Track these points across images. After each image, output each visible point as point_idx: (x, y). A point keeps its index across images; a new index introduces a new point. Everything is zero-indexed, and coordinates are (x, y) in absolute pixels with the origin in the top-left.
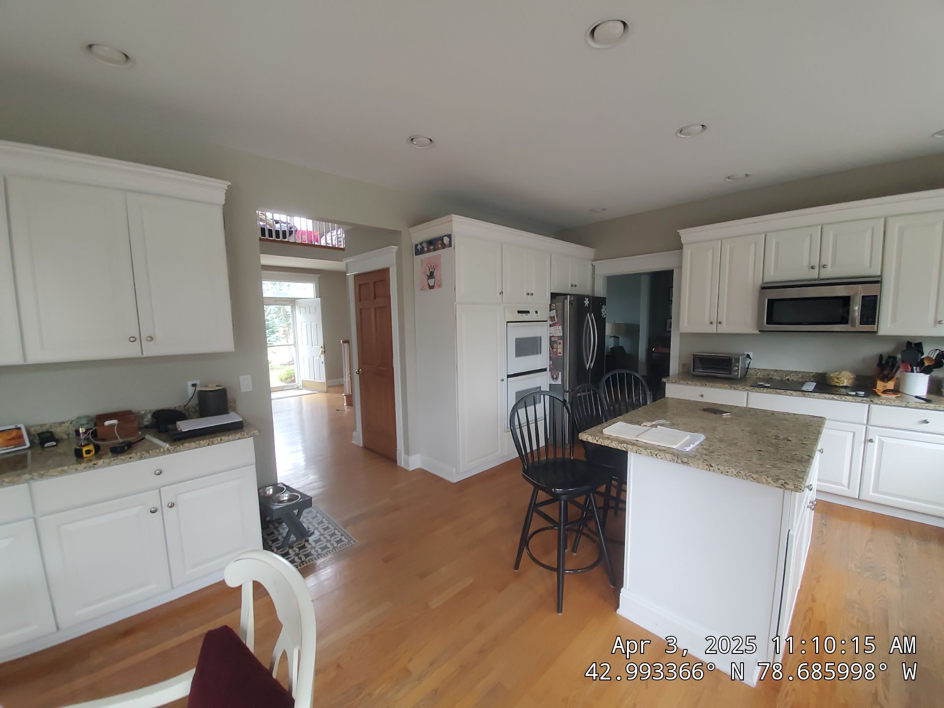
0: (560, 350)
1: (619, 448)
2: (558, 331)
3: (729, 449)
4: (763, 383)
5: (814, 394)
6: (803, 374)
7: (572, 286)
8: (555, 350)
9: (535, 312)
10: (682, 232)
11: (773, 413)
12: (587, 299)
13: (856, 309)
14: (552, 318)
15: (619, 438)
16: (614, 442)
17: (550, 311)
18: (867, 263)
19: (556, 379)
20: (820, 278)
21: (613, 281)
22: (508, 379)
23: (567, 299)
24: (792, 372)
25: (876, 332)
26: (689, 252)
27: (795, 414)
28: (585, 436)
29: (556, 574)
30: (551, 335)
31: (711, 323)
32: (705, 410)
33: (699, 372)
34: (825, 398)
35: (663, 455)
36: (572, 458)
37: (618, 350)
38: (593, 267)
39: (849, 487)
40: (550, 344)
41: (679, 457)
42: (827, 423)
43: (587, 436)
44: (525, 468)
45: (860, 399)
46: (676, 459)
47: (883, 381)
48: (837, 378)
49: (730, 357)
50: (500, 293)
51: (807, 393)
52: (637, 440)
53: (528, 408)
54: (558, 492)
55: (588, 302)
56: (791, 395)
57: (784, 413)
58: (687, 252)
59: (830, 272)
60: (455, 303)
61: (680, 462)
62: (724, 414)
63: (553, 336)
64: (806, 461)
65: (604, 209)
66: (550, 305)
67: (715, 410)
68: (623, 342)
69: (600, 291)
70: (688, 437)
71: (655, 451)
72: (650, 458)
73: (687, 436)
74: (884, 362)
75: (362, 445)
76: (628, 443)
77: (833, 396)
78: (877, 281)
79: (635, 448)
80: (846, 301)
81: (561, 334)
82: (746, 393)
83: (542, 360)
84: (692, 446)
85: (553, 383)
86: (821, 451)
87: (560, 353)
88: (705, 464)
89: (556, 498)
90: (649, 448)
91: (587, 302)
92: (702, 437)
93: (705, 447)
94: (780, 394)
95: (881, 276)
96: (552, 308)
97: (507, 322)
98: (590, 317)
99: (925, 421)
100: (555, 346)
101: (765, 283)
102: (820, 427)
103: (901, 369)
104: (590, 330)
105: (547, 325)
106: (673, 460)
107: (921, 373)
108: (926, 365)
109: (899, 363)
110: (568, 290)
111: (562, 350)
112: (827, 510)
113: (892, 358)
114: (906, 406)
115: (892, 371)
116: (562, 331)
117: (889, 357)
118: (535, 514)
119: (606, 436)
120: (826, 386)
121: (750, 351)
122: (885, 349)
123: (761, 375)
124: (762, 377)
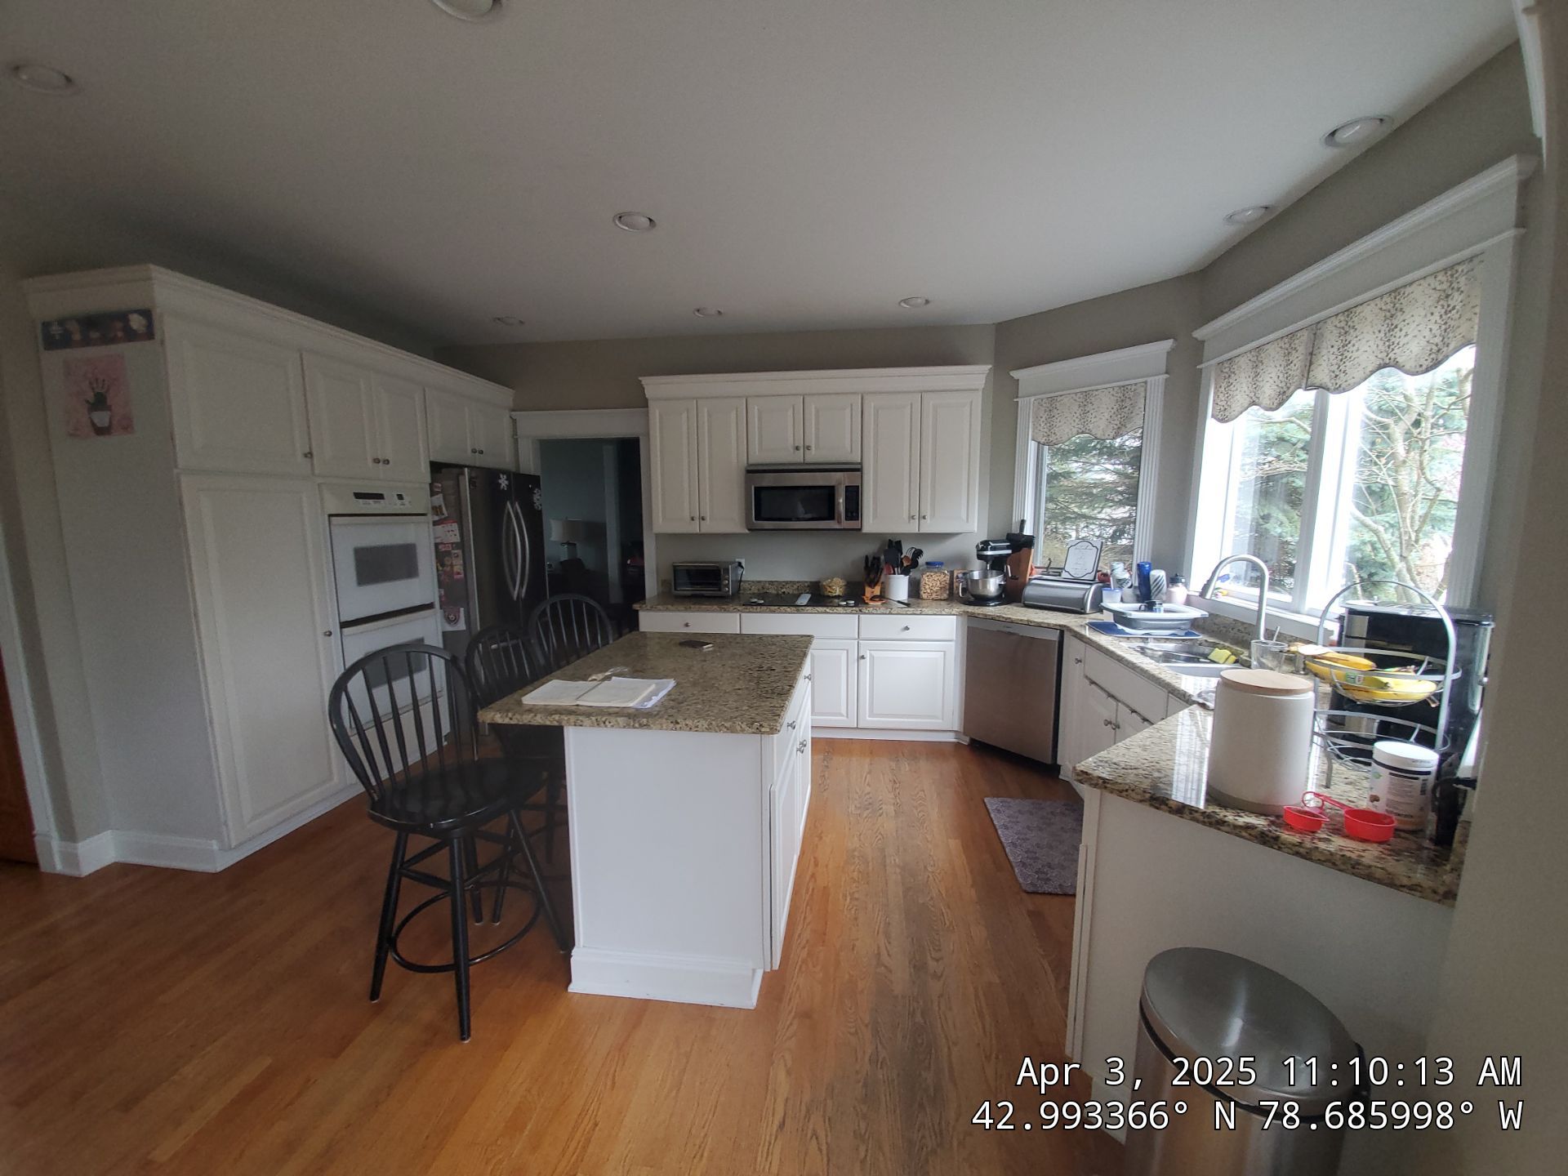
0: (458, 568)
1: (548, 723)
2: (450, 534)
3: (703, 695)
4: (756, 600)
5: (808, 608)
6: (799, 584)
7: (474, 451)
8: (448, 569)
9: (404, 497)
10: (646, 381)
11: (761, 637)
12: (504, 477)
13: (841, 501)
14: (436, 510)
15: (548, 707)
16: (539, 716)
17: (432, 495)
18: (849, 447)
19: (455, 621)
20: (806, 461)
21: (550, 448)
22: (343, 630)
23: (463, 474)
24: (787, 583)
25: (860, 530)
26: (657, 412)
27: (784, 636)
28: (492, 716)
29: (453, 973)
30: (438, 541)
31: (693, 519)
32: (679, 644)
33: (687, 590)
34: (819, 613)
35: (614, 720)
36: (476, 759)
37: (573, 566)
38: (514, 421)
39: (847, 717)
40: (437, 558)
41: (637, 718)
42: (815, 642)
43: (493, 713)
45: (849, 610)
46: (632, 724)
47: (870, 586)
48: (830, 587)
49: (717, 567)
50: (306, 456)
51: (801, 608)
52: (577, 705)
54: (445, 826)
55: (506, 482)
56: (786, 612)
57: (772, 636)
58: (655, 411)
59: (814, 456)
60: (175, 471)
61: (637, 725)
62: (704, 647)
63: (442, 543)
64: (784, 692)
65: (521, 322)
66: (431, 485)
67: (694, 642)
68: (586, 554)
69: (530, 463)
70: (654, 687)
71: (601, 716)
72: (600, 730)
73: (651, 685)
74: (870, 564)
76: (564, 712)
77: (825, 608)
78: (857, 469)
79: (573, 718)
80: (830, 491)
81: (457, 539)
82: (738, 614)
83: (423, 587)
84: (655, 700)
85: (449, 628)
86: (810, 678)
87: (459, 573)
88: (669, 721)
89: (443, 839)
90: (594, 714)
91: (503, 482)
92: (671, 683)
93: (673, 697)
94: (774, 612)
95: (861, 464)
96: (435, 490)
97: (330, 516)
98: (512, 509)
99: (907, 628)
100: (447, 561)
101: (752, 465)
102: (807, 648)
103: (885, 572)
104: (514, 531)
105: (428, 523)
106: (629, 725)
107: (901, 574)
108: (905, 565)
109: (883, 564)
110: (466, 458)
111: (462, 568)
112: (827, 748)
113: (876, 559)
114: (890, 613)
115: (877, 573)
116: (458, 535)
117: (874, 558)
118: (404, 880)
119: (527, 708)
120: (820, 598)
121: (741, 558)
122: (870, 549)
123: (754, 589)
124: (756, 591)
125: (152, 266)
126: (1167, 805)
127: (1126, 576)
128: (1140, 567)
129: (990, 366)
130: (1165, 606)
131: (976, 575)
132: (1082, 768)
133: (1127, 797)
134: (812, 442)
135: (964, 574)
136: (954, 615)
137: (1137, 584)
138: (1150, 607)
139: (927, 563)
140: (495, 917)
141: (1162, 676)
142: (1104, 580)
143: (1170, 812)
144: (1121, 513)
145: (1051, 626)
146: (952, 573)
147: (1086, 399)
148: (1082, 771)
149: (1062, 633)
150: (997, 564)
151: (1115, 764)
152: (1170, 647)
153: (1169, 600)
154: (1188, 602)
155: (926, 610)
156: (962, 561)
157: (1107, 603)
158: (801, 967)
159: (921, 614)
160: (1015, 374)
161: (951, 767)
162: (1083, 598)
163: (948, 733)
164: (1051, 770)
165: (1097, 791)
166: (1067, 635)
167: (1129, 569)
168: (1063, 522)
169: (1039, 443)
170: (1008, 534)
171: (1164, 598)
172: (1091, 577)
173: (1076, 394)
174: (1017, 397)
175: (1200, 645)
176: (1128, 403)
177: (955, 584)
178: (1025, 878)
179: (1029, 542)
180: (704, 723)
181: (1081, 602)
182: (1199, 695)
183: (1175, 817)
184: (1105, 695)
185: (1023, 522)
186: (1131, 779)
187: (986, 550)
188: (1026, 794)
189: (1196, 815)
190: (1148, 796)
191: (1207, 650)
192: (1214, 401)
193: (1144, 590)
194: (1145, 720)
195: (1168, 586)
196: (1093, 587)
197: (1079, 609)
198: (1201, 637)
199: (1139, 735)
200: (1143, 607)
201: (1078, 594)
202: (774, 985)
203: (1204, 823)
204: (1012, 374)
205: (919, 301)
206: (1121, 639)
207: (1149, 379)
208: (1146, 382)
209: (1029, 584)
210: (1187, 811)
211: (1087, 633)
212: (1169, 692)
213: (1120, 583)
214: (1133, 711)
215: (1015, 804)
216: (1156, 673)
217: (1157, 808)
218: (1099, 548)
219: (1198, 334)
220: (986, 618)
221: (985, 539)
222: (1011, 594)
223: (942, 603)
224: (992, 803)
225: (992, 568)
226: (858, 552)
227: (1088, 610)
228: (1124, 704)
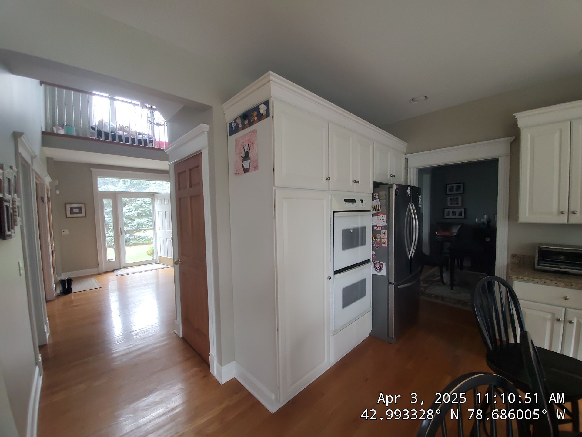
0: (384, 240)
2: (382, 221)
7: (391, 175)
8: (378, 241)
9: (363, 201)
12: (409, 188)
14: (375, 208)
17: (373, 201)
19: (380, 269)
22: (335, 275)
23: (392, 188)
30: (374, 225)
40: (373, 235)
50: (327, 179)
55: (410, 191)
60: (274, 188)
63: (377, 226)
66: (373, 194)
69: (413, 180)
81: (385, 224)
85: (376, 273)
87: (384, 243)
96: (375, 197)
97: (334, 212)
98: (412, 207)
100: (378, 236)
104: (413, 219)
105: (371, 215)
110: (387, 180)
111: (386, 240)
116: (386, 222)
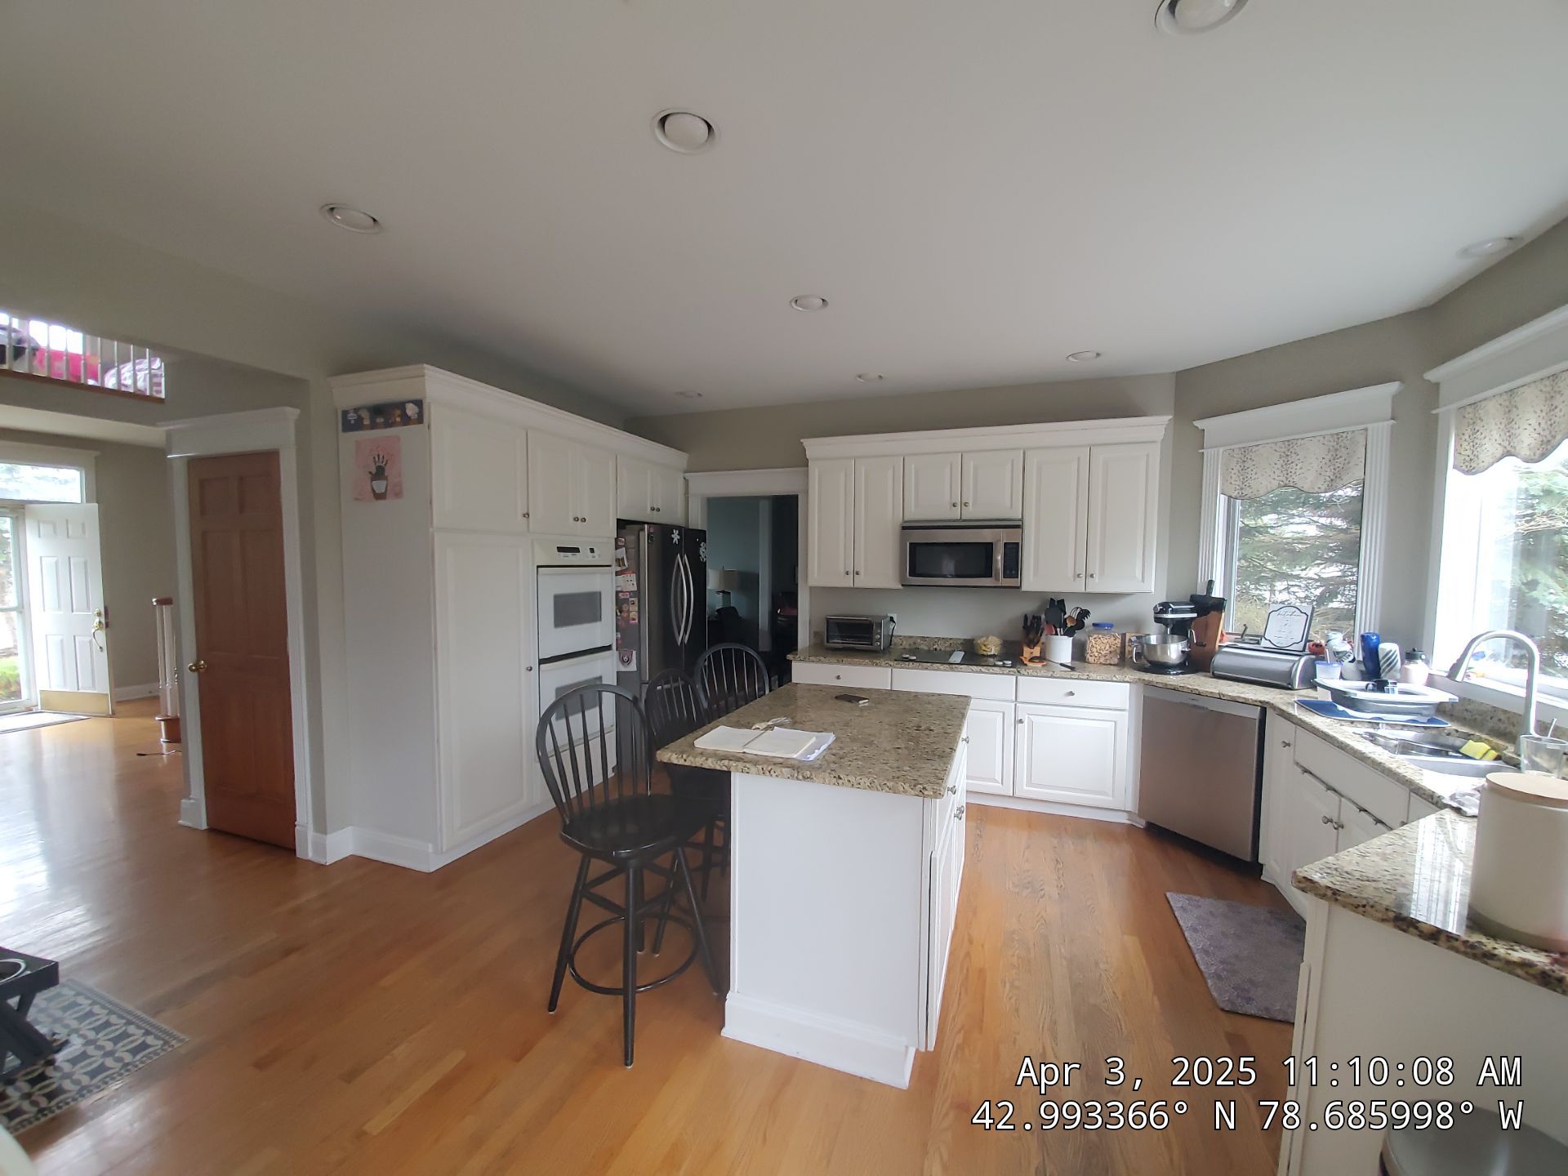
0: (634, 614)
1: (718, 768)
2: (629, 583)
3: (863, 751)
4: (907, 656)
5: (961, 666)
6: (952, 641)
7: (653, 509)
8: (625, 615)
9: (595, 550)
10: (807, 442)
11: (916, 695)
12: (676, 532)
13: (999, 558)
14: (619, 561)
15: (717, 752)
16: (710, 760)
17: (616, 549)
18: (1008, 504)
19: (629, 661)
20: (963, 518)
21: (718, 506)
22: (541, 666)
23: (643, 530)
24: (940, 639)
25: (1019, 588)
26: (817, 470)
27: (939, 695)
28: (669, 755)
29: (621, 998)
30: (619, 589)
31: (847, 573)
32: (837, 698)
33: (837, 642)
34: (973, 671)
35: (779, 770)
36: (649, 794)
37: (727, 612)
38: (687, 481)
39: (1002, 783)
40: (617, 604)
41: (799, 770)
42: (972, 704)
43: (670, 754)
44: (565, 822)
45: (1007, 670)
46: (796, 775)
47: (1029, 646)
48: (985, 645)
49: (870, 621)
50: (525, 516)
51: (954, 666)
52: (744, 753)
53: (571, 718)
54: (624, 855)
55: (678, 537)
56: (938, 669)
57: (928, 695)
58: (814, 470)
59: (972, 513)
60: (431, 530)
61: (801, 777)
62: (861, 702)
63: (622, 592)
64: (944, 755)
65: (699, 395)
66: (616, 539)
67: (849, 697)
68: (737, 601)
69: (697, 520)
70: (814, 739)
71: (768, 765)
72: (762, 777)
73: (812, 738)
74: (1029, 623)
75: (204, 826)
76: (732, 758)
77: (980, 668)
78: (1017, 526)
79: (741, 765)
80: (988, 548)
81: (635, 588)
82: (889, 669)
83: (603, 631)
84: (817, 752)
85: (623, 669)
86: (967, 740)
87: (634, 619)
88: (832, 776)
89: (620, 867)
90: (760, 763)
91: (676, 537)
92: (831, 737)
93: (834, 751)
94: (926, 669)
95: (1022, 520)
96: (620, 543)
97: (538, 567)
98: (682, 561)
99: (1071, 694)
100: (625, 607)
101: (906, 522)
102: (965, 709)
103: (1045, 633)
104: (682, 581)
105: (612, 573)
106: (792, 776)
107: (1064, 635)
108: (1069, 625)
109: (1044, 625)
110: (645, 515)
111: (637, 614)
112: (980, 815)
113: (1036, 618)
114: (1052, 677)
115: (1037, 634)
116: (635, 583)
117: (1034, 617)
118: (584, 901)
119: (699, 751)
120: (973, 656)
121: (893, 613)
122: (1029, 607)
123: (906, 644)
124: (907, 647)
125: (425, 365)
126: (1417, 928)
127: (1346, 647)
128: (1364, 639)
129: (1171, 417)
130: (1400, 686)
131: (1153, 640)
132: (1305, 875)
133: (1364, 914)
134: (969, 497)
135: (1138, 637)
136: (1128, 682)
137: (1361, 658)
138: (1381, 686)
139: (1094, 625)
140: (655, 950)
141: (1401, 771)
142: (1318, 652)
143: (1420, 936)
144: (1332, 571)
145: (1250, 702)
146: (1124, 635)
147: (1289, 449)
148: (1304, 878)
149: (1264, 711)
150: (1179, 629)
151: (1347, 873)
152: (1409, 735)
153: (1405, 679)
154: (1431, 682)
155: (1093, 676)
156: (1137, 623)
157: (1321, 678)
158: (956, 1052)
159: (1087, 679)
160: (1199, 424)
161: (1123, 853)
162: (1291, 671)
163: (1120, 813)
164: (1250, 869)
165: (1324, 903)
166: (1270, 713)
167: (1349, 638)
168: (1258, 582)
169: (1230, 497)
170: (1192, 596)
171: (1398, 676)
172: (1300, 647)
173: (1276, 443)
174: (1203, 448)
175: (1449, 734)
176: (1344, 451)
177: (1128, 649)
178: (1221, 994)
179: (1219, 605)
180: (865, 781)
181: (1289, 676)
182: (1453, 797)
183: (1428, 944)
184: (1323, 788)
185: (1211, 583)
186: (1369, 892)
187: (1166, 612)
188: (1219, 894)
189: (1456, 944)
190: (1391, 915)
191: (1458, 742)
192: (1456, 450)
193: (1370, 665)
194: (1378, 821)
195: (1402, 663)
196: (1303, 660)
197: (1285, 684)
198: (1450, 726)
199: (1376, 841)
200: (1371, 686)
201: (1285, 667)
202: (927, 1067)
203: (1465, 954)
204: (1196, 423)
205: (1089, 354)
206: (1343, 723)
207: (1369, 426)
208: (1366, 430)
209: (1220, 652)
210: (1443, 938)
211: (1295, 712)
212: (1411, 791)
213: (1339, 656)
214: (1362, 810)
215: (1207, 904)
216: (1393, 766)
217: (1405, 931)
218: (1309, 614)
219: (1432, 375)
220: (1167, 687)
221: (1164, 600)
222: (1197, 662)
223: (1112, 667)
224: (1177, 900)
225: (1173, 633)
226: (1014, 611)
227: (1296, 685)
228: (1350, 800)
